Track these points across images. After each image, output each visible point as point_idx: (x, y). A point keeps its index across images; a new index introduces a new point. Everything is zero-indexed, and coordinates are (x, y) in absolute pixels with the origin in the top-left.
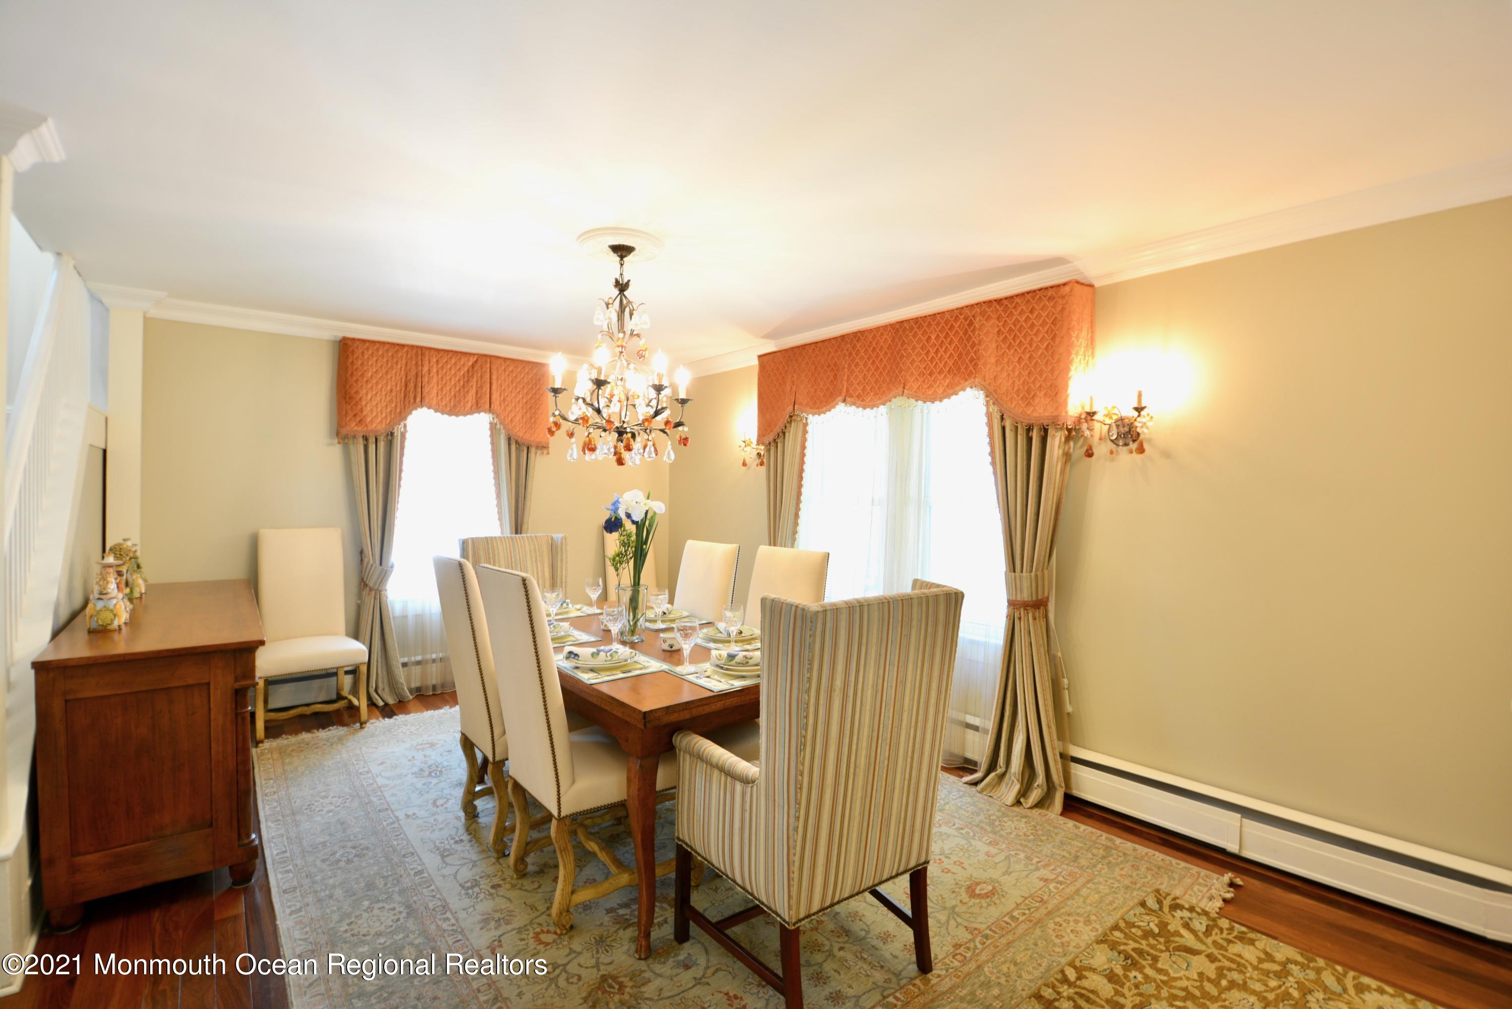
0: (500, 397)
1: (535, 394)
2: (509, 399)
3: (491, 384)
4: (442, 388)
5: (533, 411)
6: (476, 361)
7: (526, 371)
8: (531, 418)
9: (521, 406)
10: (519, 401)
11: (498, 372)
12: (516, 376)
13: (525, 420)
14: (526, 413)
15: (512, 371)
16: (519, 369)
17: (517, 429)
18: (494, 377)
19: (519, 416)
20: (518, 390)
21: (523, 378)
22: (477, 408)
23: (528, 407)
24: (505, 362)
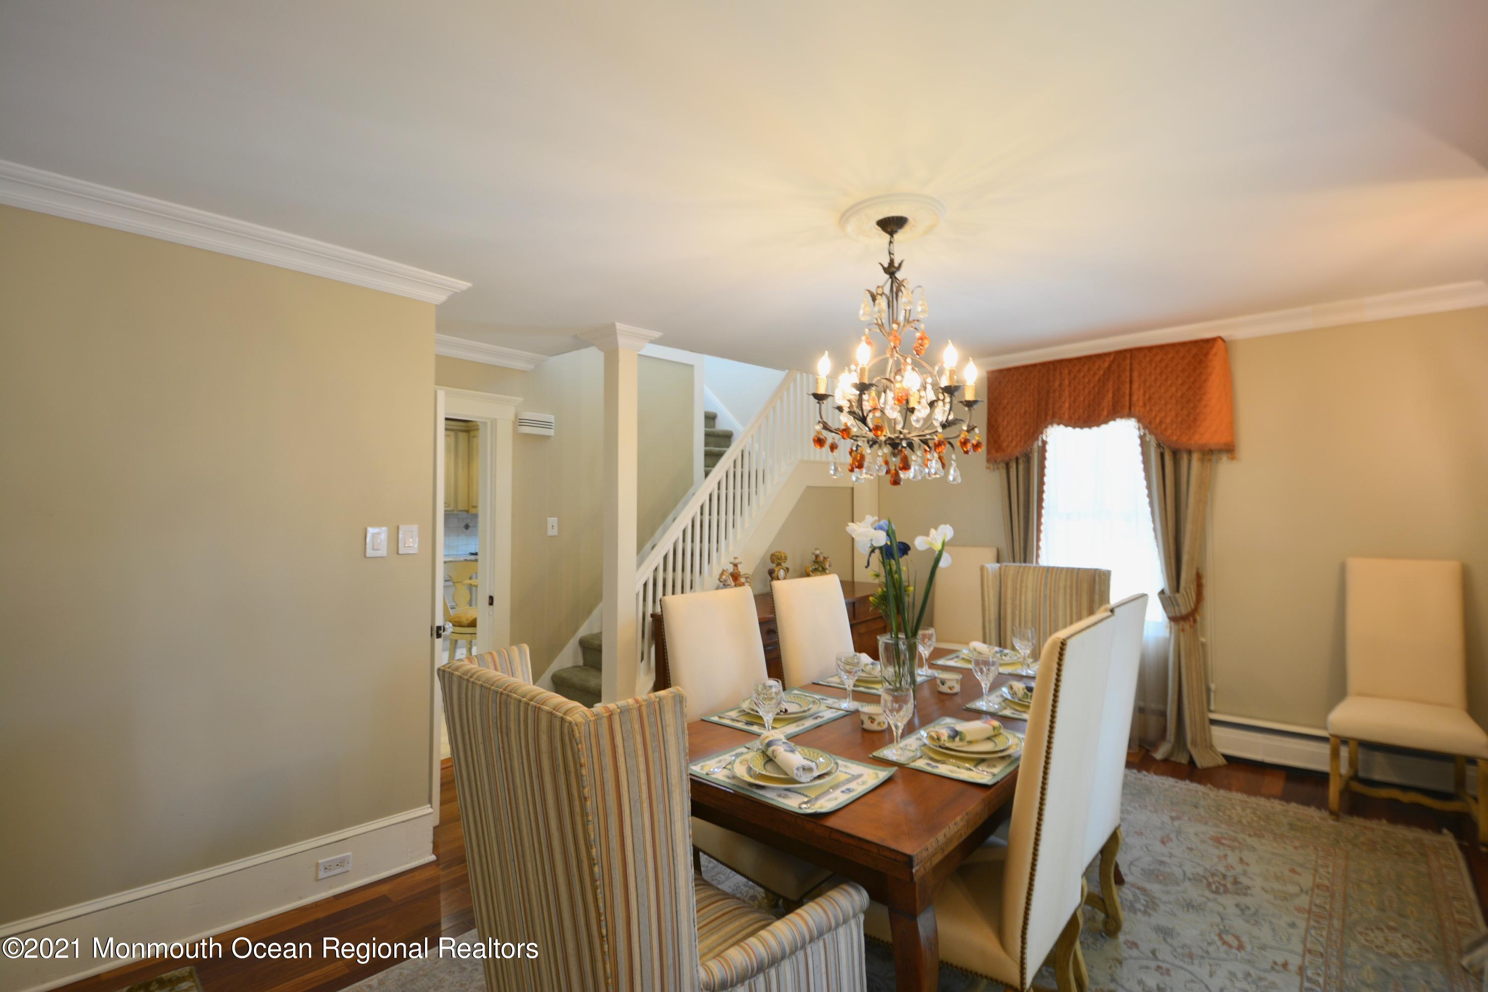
0: (1144, 394)
2: (1157, 395)
3: (1131, 382)
4: (1075, 399)
6: (1113, 362)
10: (1171, 396)
11: (1140, 366)
12: (1166, 366)
14: (1182, 409)
15: (1162, 361)
17: (1172, 433)
18: (1135, 373)
19: (1172, 415)
22: (1115, 413)
24: (1150, 352)
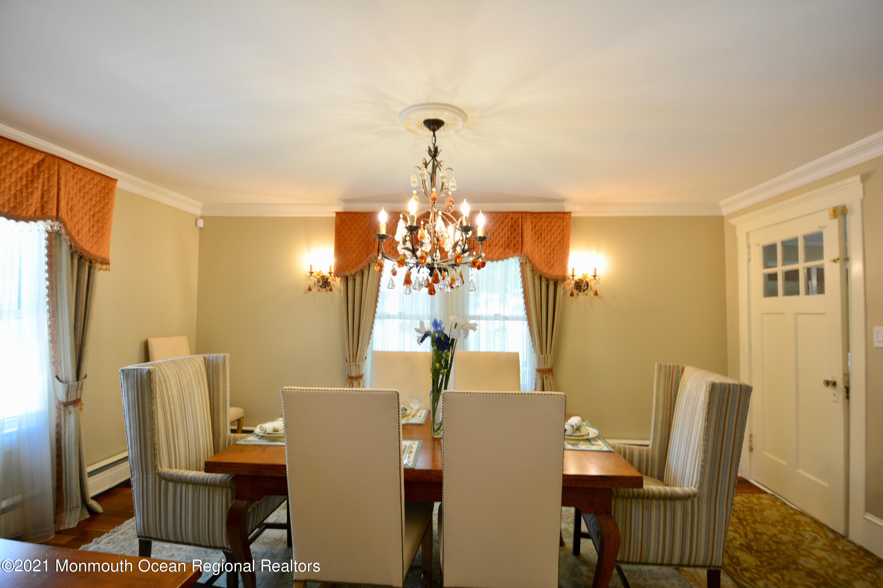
0: (68, 204)
1: (103, 207)
2: (76, 209)
3: (59, 190)
5: (100, 225)
6: (43, 160)
7: (95, 182)
8: (98, 232)
9: (88, 218)
10: (86, 213)
11: (66, 177)
12: (84, 186)
13: (91, 234)
14: (93, 226)
15: (81, 179)
16: (88, 179)
17: (84, 242)
18: (62, 182)
19: (86, 229)
20: (86, 200)
21: (92, 188)
23: (96, 220)
24: (74, 168)
